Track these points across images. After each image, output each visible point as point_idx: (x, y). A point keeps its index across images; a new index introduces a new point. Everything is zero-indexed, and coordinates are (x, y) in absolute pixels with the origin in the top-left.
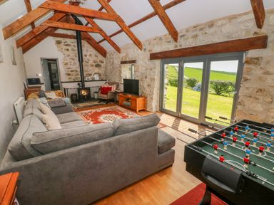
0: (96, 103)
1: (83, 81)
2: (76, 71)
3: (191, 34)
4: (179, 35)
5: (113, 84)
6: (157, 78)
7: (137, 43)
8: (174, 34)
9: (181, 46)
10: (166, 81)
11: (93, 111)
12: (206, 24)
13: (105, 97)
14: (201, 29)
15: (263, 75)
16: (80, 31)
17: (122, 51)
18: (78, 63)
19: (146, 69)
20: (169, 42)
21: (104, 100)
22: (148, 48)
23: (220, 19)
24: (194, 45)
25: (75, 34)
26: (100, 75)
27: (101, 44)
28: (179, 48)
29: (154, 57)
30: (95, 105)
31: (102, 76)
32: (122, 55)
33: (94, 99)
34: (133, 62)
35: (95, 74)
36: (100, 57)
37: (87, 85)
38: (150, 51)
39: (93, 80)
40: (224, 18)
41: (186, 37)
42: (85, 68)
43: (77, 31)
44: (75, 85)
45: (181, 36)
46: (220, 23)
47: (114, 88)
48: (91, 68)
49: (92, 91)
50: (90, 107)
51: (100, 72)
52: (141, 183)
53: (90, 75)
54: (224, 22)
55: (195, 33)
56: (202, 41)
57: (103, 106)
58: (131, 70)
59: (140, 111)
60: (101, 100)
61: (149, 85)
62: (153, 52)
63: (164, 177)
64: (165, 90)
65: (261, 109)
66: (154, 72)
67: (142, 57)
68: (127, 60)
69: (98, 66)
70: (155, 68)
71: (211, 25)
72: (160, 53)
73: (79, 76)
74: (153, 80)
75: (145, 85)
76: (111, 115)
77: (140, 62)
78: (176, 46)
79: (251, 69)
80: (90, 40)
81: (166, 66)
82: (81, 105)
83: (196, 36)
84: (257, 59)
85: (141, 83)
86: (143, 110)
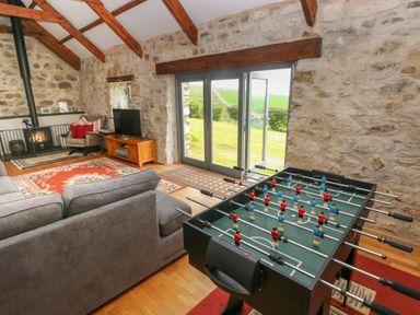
0: (64, 155)
1: (34, 114)
2: (18, 96)
3: (216, 32)
4: (200, 33)
5: (95, 118)
6: (170, 105)
7: (133, 44)
8: (191, 32)
9: (202, 51)
10: (186, 111)
11: (55, 170)
12: (237, 16)
13: (79, 142)
14: (231, 25)
15: (318, 98)
16: (19, 19)
17: (108, 57)
18: (21, 81)
19: (152, 91)
20: (185, 44)
21: (79, 150)
22: (152, 54)
23: (257, 10)
24: (222, 51)
25: (10, 25)
26: (69, 103)
27: (66, 44)
28: (200, 55)
29: (162, 69)
30: (60, 160)
31: (75, 106)
32: (109, 65)
33: (60, 149)
34: (129, 78)
35: (60, 100)
36: (68, 70)
37: (44, 122)
38: (155, 59)
39: (57, 113)
40: (262, 8)
41: (209, 37)
42: (36, 90)
43: (12, 18)
44: (18, 124)
45: (202, 35)
46: (256, 15)
47: (97, 126)
48: (49, 90)
49: (56, 132)
50: (51, 164)
51: (71, 98)
52: (132, 293)
53: (50, 103)
54: (263, 13)
55: (222, 31)
56: (233, 44)
57: (77, 159)
58: (127, 92)
59: (144, 164)
60: (73, 150)
61: (158, 119)
62: (162, 60)
63: (174, 274)
64: (185, 125)
65: (318, 149)
66: (165, 96)
67: (142, 69)
68: (119, 75)
69: (64, 86)
70: (165, 89)
71: (245, 18)
72: (172, 63)
73: (26, 106)
74: (164, 109)
75: (152, 119)
76: (90, 176)
77: (140, 80)
78: (196, 52)
79: (302, 90)
80: (43, 36)
81: (184, 85)
82: (31, 161)
83: (224, 36)
84: (309, 73)
85: (144, 116)
86: (151, 163)
